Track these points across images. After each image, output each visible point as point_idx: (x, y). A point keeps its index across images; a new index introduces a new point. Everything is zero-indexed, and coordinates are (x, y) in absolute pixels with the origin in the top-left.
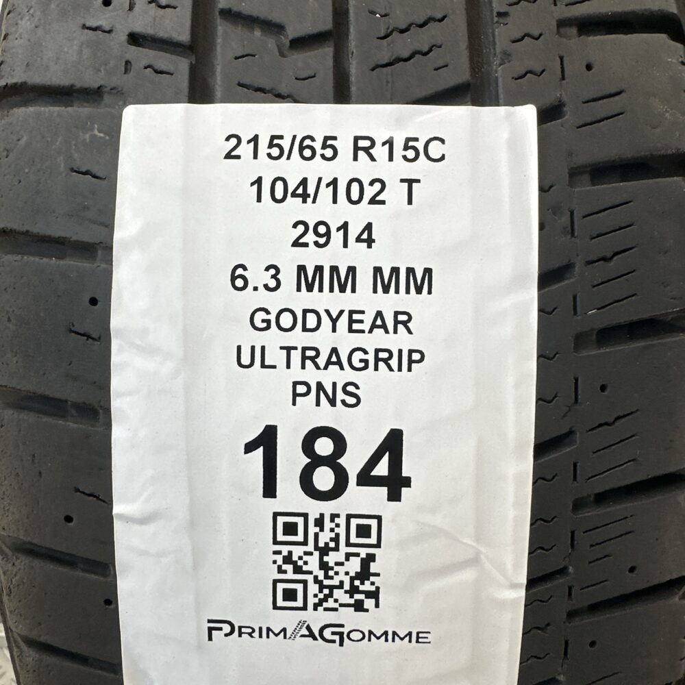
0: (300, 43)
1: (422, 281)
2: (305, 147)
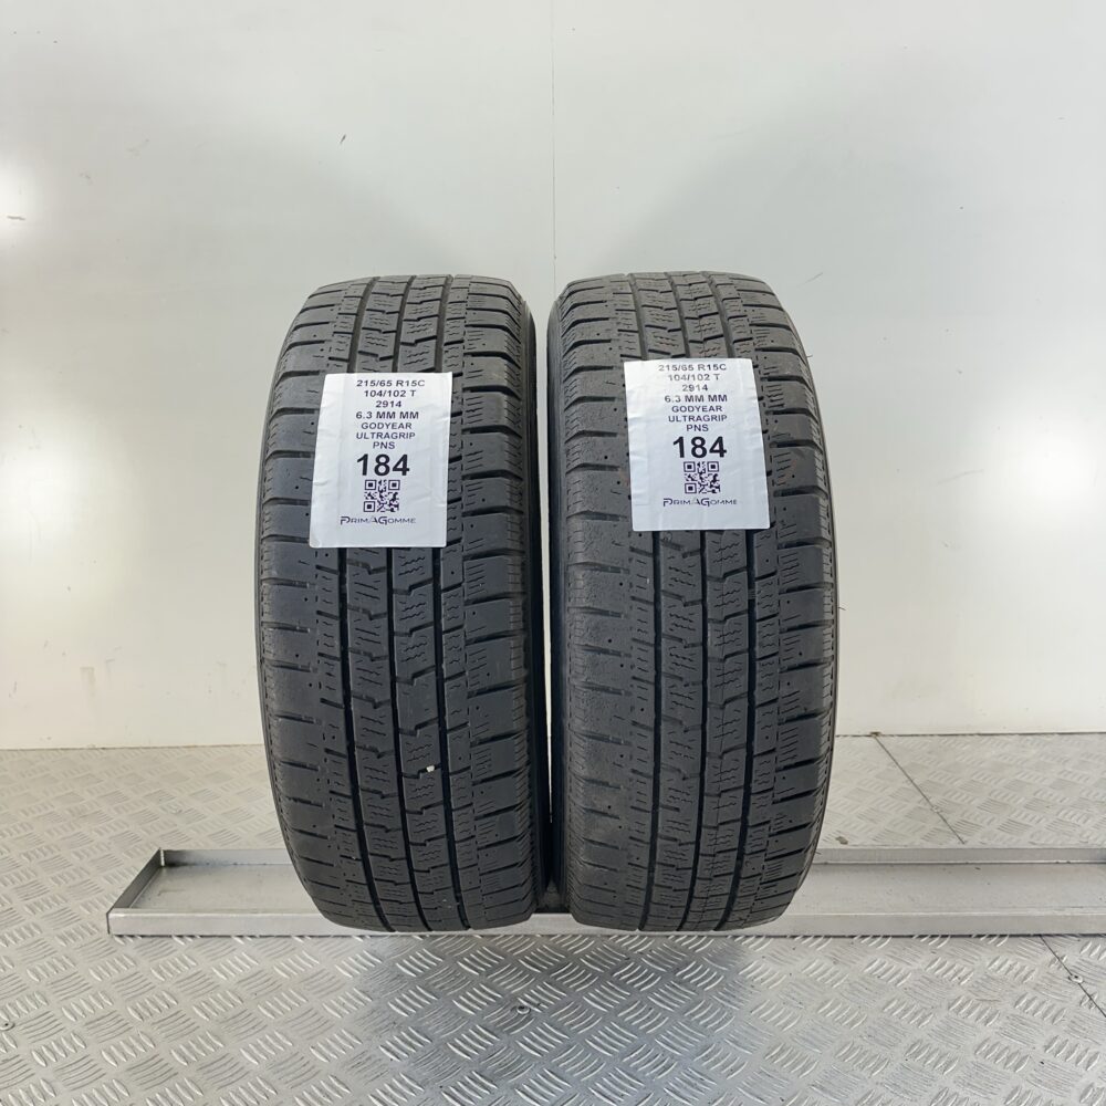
0: (382, 359)
1: (415, 415)
2: (382, 384)
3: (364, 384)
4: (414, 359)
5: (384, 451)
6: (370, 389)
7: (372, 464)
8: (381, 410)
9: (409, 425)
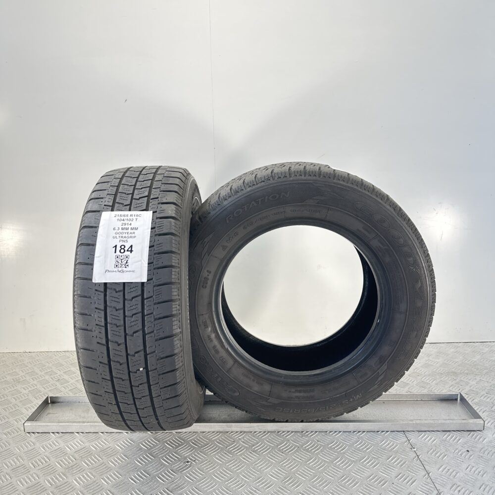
0: (125, 205)
1: (136, 229)
2: (124, 216)
3: (117, 216)
4: (138, 205)
5: (123, 244)
6: (119, 218)
7: (118, 248)
8: (123, 227)
9: (134, 233)
